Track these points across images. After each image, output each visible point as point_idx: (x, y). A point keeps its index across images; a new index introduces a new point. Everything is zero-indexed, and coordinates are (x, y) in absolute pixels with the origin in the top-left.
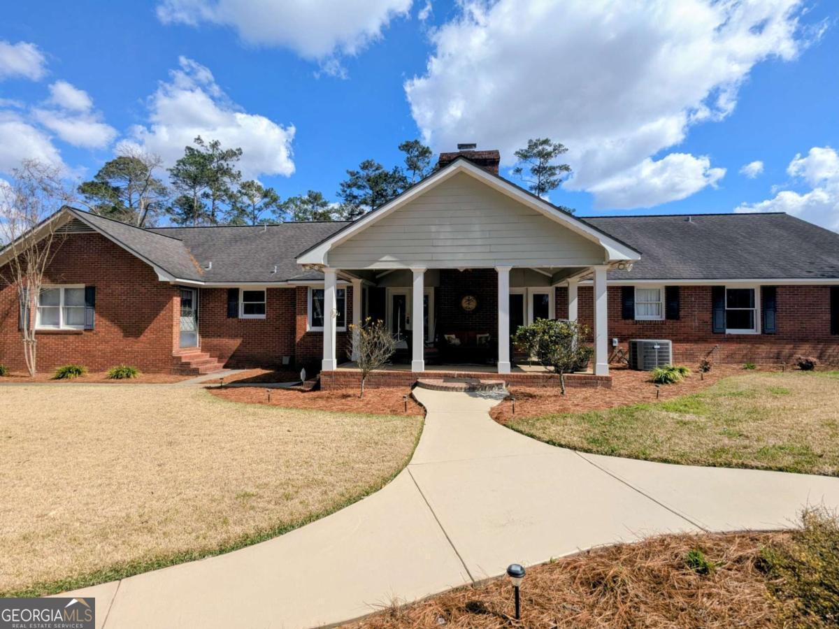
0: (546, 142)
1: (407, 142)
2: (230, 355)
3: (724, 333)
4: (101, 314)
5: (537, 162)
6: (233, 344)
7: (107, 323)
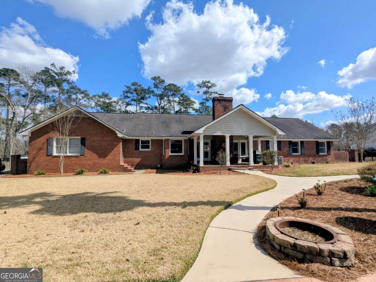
0: (209, 82)
1: (155, 76)
2: (136, 164)
3: (292, 154)
4: (88, 149)
5: (205, 89)
6: (138, 160)
7: (91, 152)
